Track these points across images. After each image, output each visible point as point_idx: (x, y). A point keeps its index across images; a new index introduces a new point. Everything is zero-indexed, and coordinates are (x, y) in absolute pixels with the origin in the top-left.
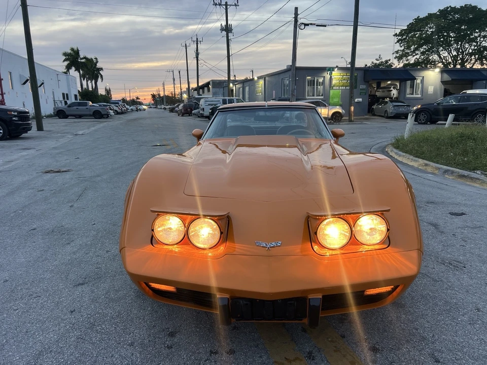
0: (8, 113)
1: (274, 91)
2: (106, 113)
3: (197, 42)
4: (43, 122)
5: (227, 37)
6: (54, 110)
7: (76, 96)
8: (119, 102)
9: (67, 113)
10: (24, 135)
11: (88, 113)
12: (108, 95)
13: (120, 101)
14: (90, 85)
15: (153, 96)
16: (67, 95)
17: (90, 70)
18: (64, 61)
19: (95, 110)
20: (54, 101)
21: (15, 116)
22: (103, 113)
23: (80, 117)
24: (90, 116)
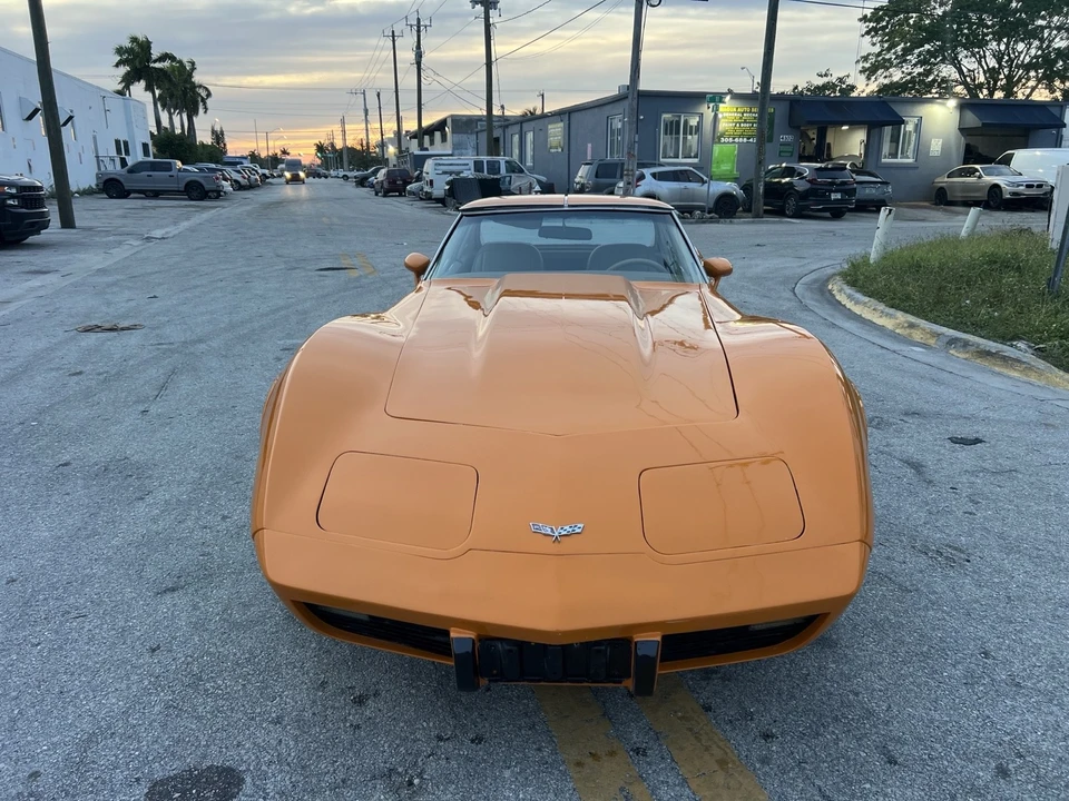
1: (590, 145)
2: (214, 187)
3: (419, 27)
4: (74, 206)
5: (487, 18)
6: (98, 178)
7: (145, 146)
8: (244, 161)
9: (127, 186)
10: (32, 239)
11: (173, 186)
12: (218, 143)
13: (245, 158)
14: (178, 122)
15: (320, 148)
16: (126, 143)
17: (179, 88)
18: (117, 65)
19: (188, 179)
20: (97, 157)
21: (12, 196)
22: (207, 187)
23: (155, 194)
24: (178, 192)
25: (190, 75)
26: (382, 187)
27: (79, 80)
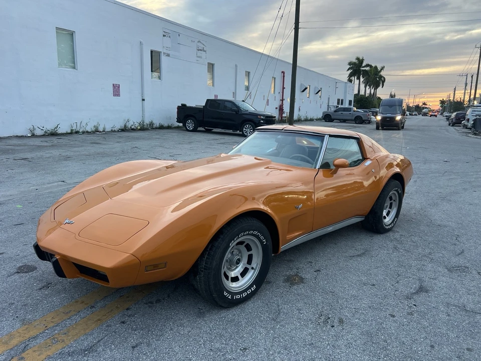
0: (259, 117)
2: (366, 118)
6: (323, 114)
7: (350, 102)
9: (333, 117)
11: (350, 118)
14: (369, 91)
15: (442, 102)
16: (342, 100)
17: (374, 78)
18: (348, 70)
19: (357, 115)
20: (328, 106)
21: (262, 119)
22: (364, 118)
23: (344, 121)
24: (352, 120)
25: (380, 72)
26: (452, 121)
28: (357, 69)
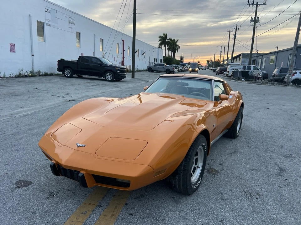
0: (116, 68)
1: (282, 62)
2: (172, 70)
3: (236, 29)
4: (135, 74)
5: (255, 25)
6: (147, 67)
7: (161, 60)
8: (186, 64)
9: (153, 69)
10: (122, 80)
11: (163, 70)
12: (182, 60)
13: (187, 64)
14: (171, 54)
15: (208, 61)
16: (157, 59)
17: (173, 46)
18: (159, 41)
19: (167, 68)
20: (149, 62)
21: (118, 70)
22: (171, 70)
23: (160, 72)
25: (176, 43)
26: (218, 72)
27: (148, 44)
28: (164, 40)
